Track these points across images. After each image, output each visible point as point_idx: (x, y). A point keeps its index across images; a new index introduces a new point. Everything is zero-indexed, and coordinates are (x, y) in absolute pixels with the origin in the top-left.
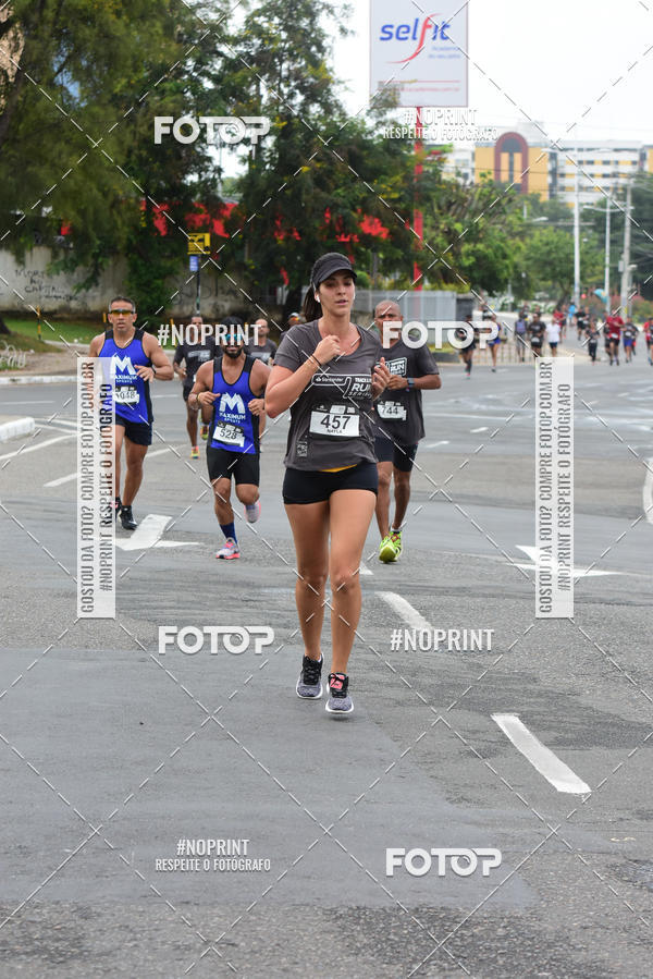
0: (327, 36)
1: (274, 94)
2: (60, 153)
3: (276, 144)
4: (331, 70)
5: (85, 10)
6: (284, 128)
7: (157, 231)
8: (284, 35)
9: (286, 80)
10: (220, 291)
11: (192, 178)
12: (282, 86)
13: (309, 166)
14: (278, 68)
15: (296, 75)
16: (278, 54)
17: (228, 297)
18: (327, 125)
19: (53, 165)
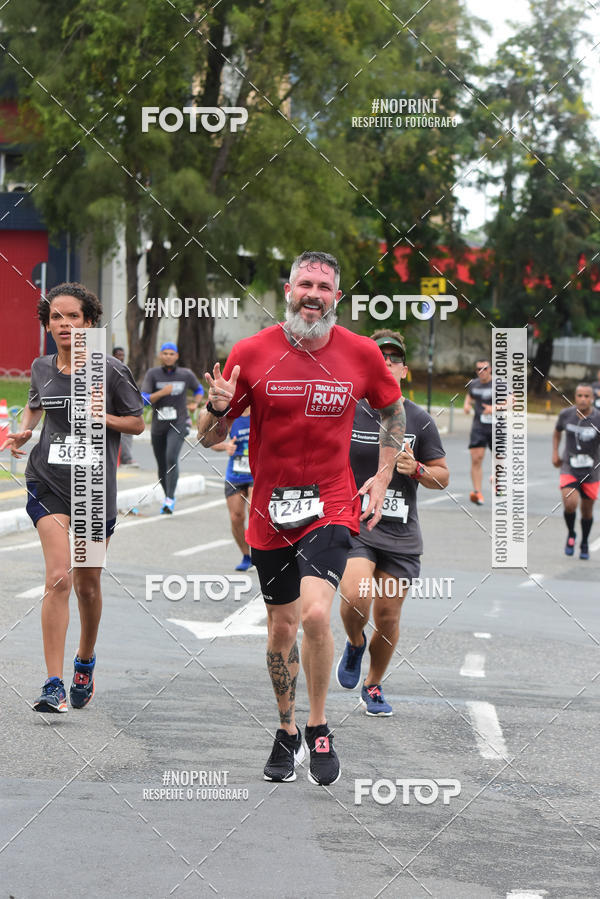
0: (585, 67)
1: (526, 130)
2: (283, 188)
3: (529, 184)
4: (590, 104)
5: (313, 32)
6: (535, 166)
7: (397, 276)
8: (539, 66)
9: (539, 115)
10: (465, 342)
11: (437, 220)
12: (535, 121)
13: (562, 208)
14: (532, 102)
15: (551, 109)
16: (532, 87)
17: (473, 349)
18: (584, 164)
19: (276, 201)
